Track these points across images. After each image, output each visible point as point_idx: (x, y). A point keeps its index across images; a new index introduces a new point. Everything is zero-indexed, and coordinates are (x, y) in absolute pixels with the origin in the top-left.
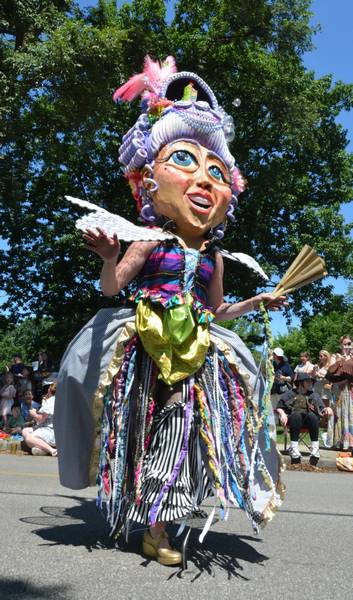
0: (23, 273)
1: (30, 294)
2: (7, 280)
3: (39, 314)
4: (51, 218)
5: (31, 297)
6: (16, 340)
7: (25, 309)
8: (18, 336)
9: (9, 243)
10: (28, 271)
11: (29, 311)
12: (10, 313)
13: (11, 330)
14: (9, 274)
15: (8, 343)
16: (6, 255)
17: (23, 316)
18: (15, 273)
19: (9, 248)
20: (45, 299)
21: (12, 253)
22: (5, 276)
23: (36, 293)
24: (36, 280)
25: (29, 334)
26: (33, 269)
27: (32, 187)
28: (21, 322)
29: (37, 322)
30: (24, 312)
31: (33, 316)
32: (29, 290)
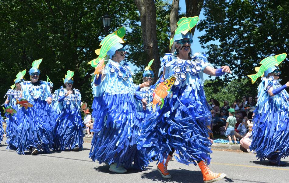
0: (229, 56)
1: (234, 66)
2: (221, 61)
3: (240, 77)
4: (241, 24)
5: (234, 68)
6: (229, 91)
7: (232, 74)
8: (229, 89)
9: (220, 41)
10: (231, 54)
11: (234, 75)
12: (224, 78)
13: (225, 86)
14: (222, 57)
15: (225, 93)
16: (219, 47)
17: (231, 78)
18: (225, 56)
19: (220, 43)
20: (242, 68)
21: (222, 46)
22: (219, 58)
23: (237, 65)
24: (236, 59)
25: (235, 87)
26: (234, 53)
27: (229, 10)
28: (230, 81)
29: (239, 81)
30: (232, 76)
31: (237, 78)
32: (233, 64)
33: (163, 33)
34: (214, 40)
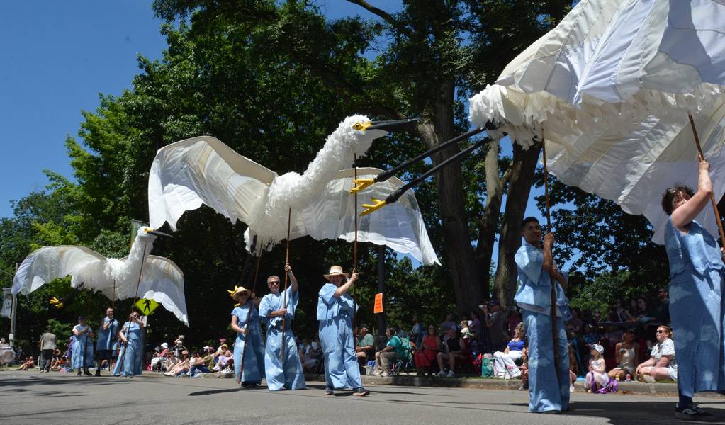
0: (593, 230)
1: (603, 248)
2: (579, 239)
3: (615, 266)
5: (604, 251)
6: (593, 295)
7: (600, 263)
8: (594, 291)
9: (575, 203)
10: (597, 227)
11: (604, 264)
12: (586, 269)
13: (589, 285)
14: (580, 233)
15: (586, 299)
16: (574, 214)
17: (599, 269)
18: (585, 231)
19: (575, 208)
20: (619, 250)
21: (579, 212)
22: (576, 235)
23: (608, 246)
24: (607, 234)
25: (605, 288)
26: (602, 223)
28: (598, 275)
29: (614, 273)
30: (600, 266)
31: (610, 269)
32: (601, 244)
33: (469, 194)
34: (564, 202)
